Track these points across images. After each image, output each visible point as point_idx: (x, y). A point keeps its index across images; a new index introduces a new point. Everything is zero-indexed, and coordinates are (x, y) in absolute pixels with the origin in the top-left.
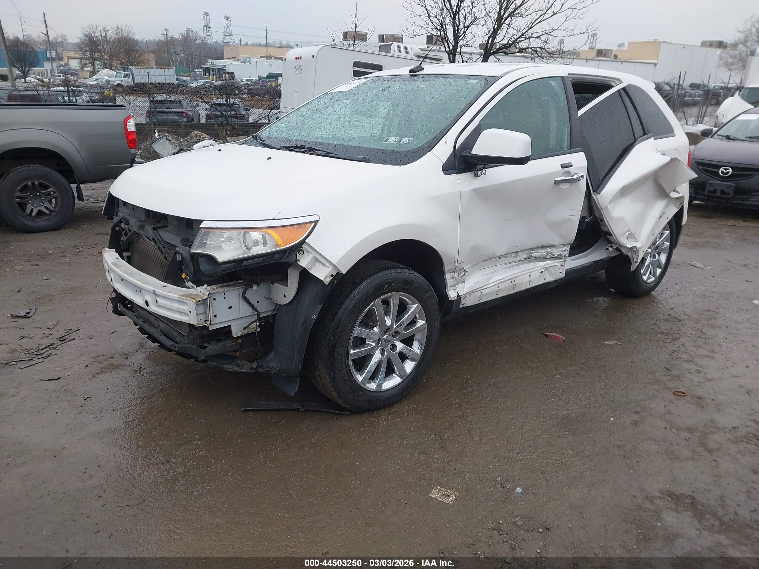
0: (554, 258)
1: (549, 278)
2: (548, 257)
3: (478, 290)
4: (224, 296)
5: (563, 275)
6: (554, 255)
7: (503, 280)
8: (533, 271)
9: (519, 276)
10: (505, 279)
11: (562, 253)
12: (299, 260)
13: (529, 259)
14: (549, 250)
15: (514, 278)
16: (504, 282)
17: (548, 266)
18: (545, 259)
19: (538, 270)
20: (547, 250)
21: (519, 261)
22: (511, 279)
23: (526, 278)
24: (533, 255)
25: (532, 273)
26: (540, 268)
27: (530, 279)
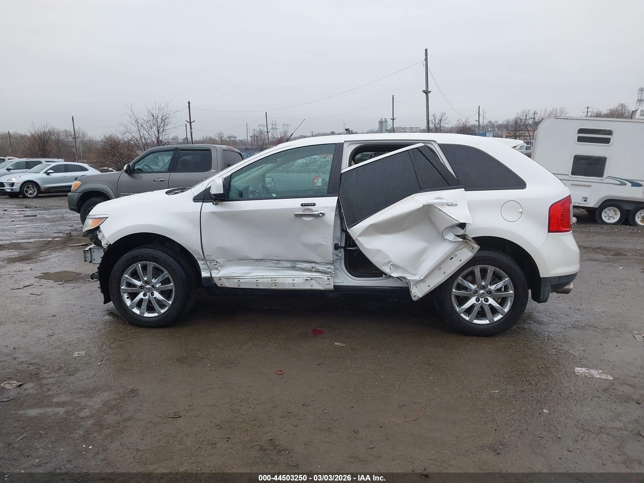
0: (318, 271)
1: (316, 286)
2: (313, 270)
3: (236, 278)
4: (98, 251)
5: (331, 287)
6: (319, 269)
7: (262, 277)
8: (298, 278)
9: (281, 278)
10: (265, 277)
11: (326, 270)
12: (98, 235)
13: (294, 268)
14: (313, 265)
15: (276, 278)
16: (263, 278)
17: (313, 276)
18: (310, 271)
19: (302, 277)
20: (312, 265)
21: (282, 267)
22: (271, 278)
23: (290, 281)
24: (297, 266)
25: (296, 279)
26: (305, 277)
27: (293, 282)
